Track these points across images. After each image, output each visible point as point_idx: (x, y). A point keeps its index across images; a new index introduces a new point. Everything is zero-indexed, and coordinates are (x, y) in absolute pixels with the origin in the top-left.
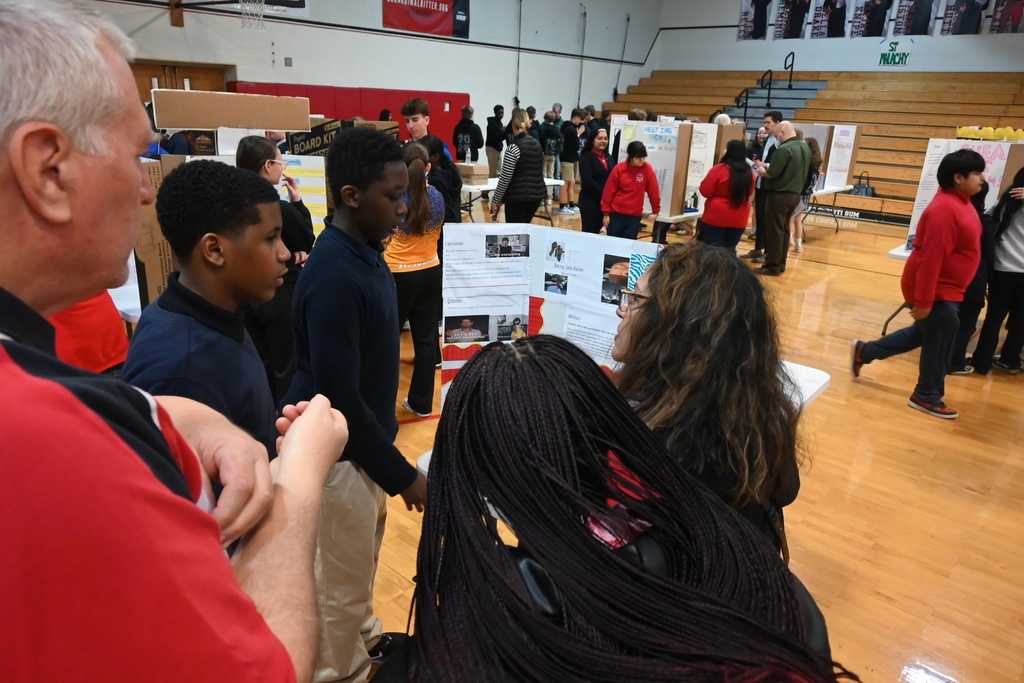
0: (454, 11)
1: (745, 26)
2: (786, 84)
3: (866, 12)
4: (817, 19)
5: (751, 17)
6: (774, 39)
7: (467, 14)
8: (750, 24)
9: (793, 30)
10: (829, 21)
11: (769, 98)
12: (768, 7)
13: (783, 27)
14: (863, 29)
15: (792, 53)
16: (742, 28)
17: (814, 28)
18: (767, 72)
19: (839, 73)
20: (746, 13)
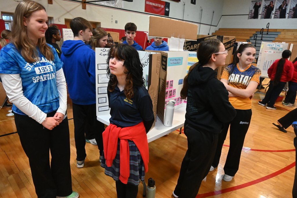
0: (165, 8)
1: (251, 15)
2: (266, 33)
3: (293, 10)
4: (276, 12)
5: (253, 12)
6: (261, 19)
7: (169, 9)
8: (253, 14)
9: (267, 16)
10: (280, 13)
11: (262, 37)
12: (259, 9)
13: (264, 15)
14: (292, 16)
15: (269, 23)
16: (250, 15)
17: (275, 15)
18: (262, 29)
19: (284, 29)
20: (251, 11)
